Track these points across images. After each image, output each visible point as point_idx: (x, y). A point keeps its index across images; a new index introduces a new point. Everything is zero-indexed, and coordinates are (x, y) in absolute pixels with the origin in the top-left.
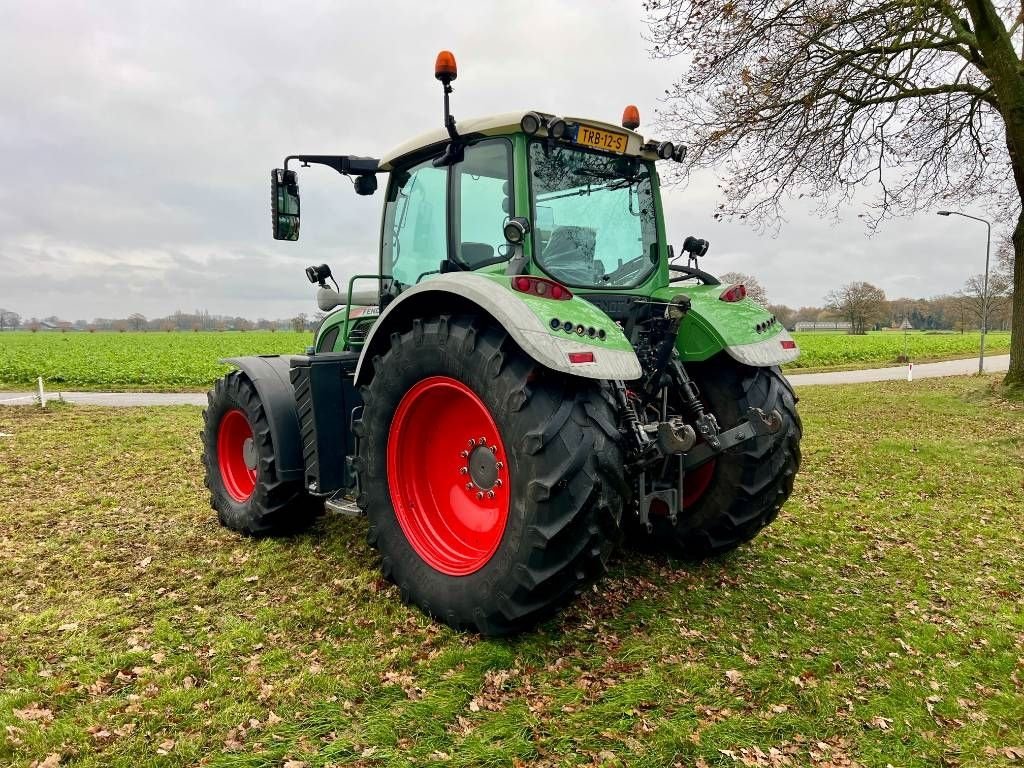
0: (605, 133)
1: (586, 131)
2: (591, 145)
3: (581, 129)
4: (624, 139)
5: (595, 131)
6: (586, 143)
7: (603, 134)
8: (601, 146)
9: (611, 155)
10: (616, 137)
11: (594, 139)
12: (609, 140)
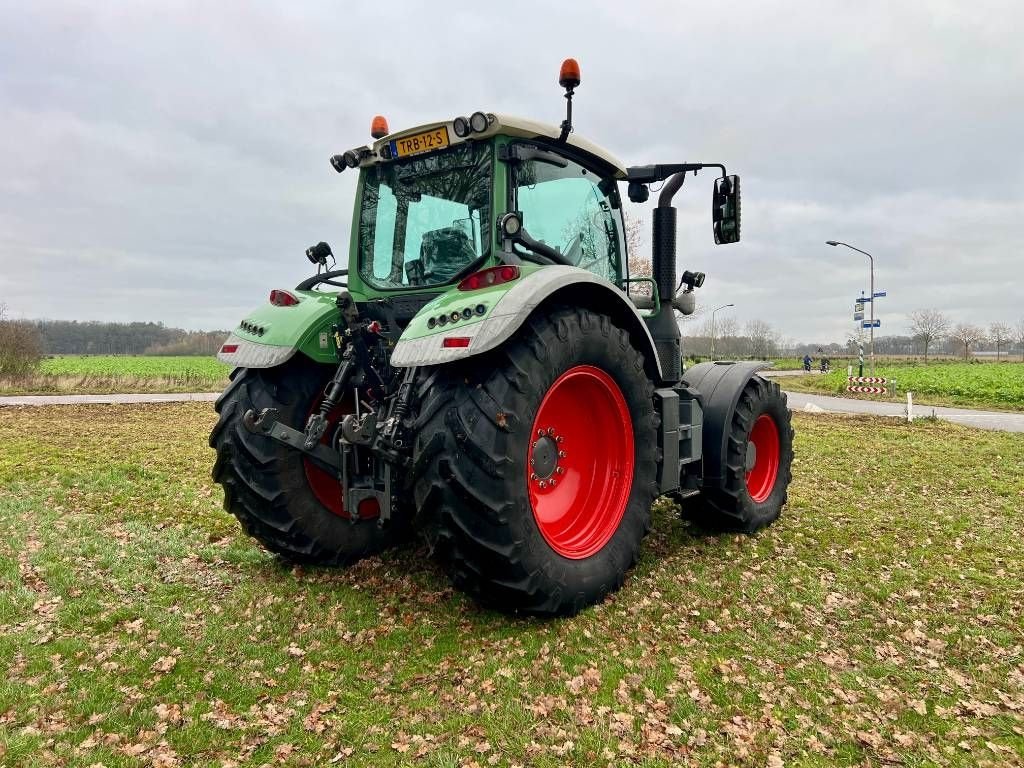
0: (421, 136)
1: (402, 143)
2: (412, 153)
3: (398, 144)
4: (443, 131)
5: (411, 139)
6: (407, 153)
7: (420, 138)
8: (423, 149)
9: (435, 153)
10: (433, 134)
11: (413, 146)
12: (428, 140)
